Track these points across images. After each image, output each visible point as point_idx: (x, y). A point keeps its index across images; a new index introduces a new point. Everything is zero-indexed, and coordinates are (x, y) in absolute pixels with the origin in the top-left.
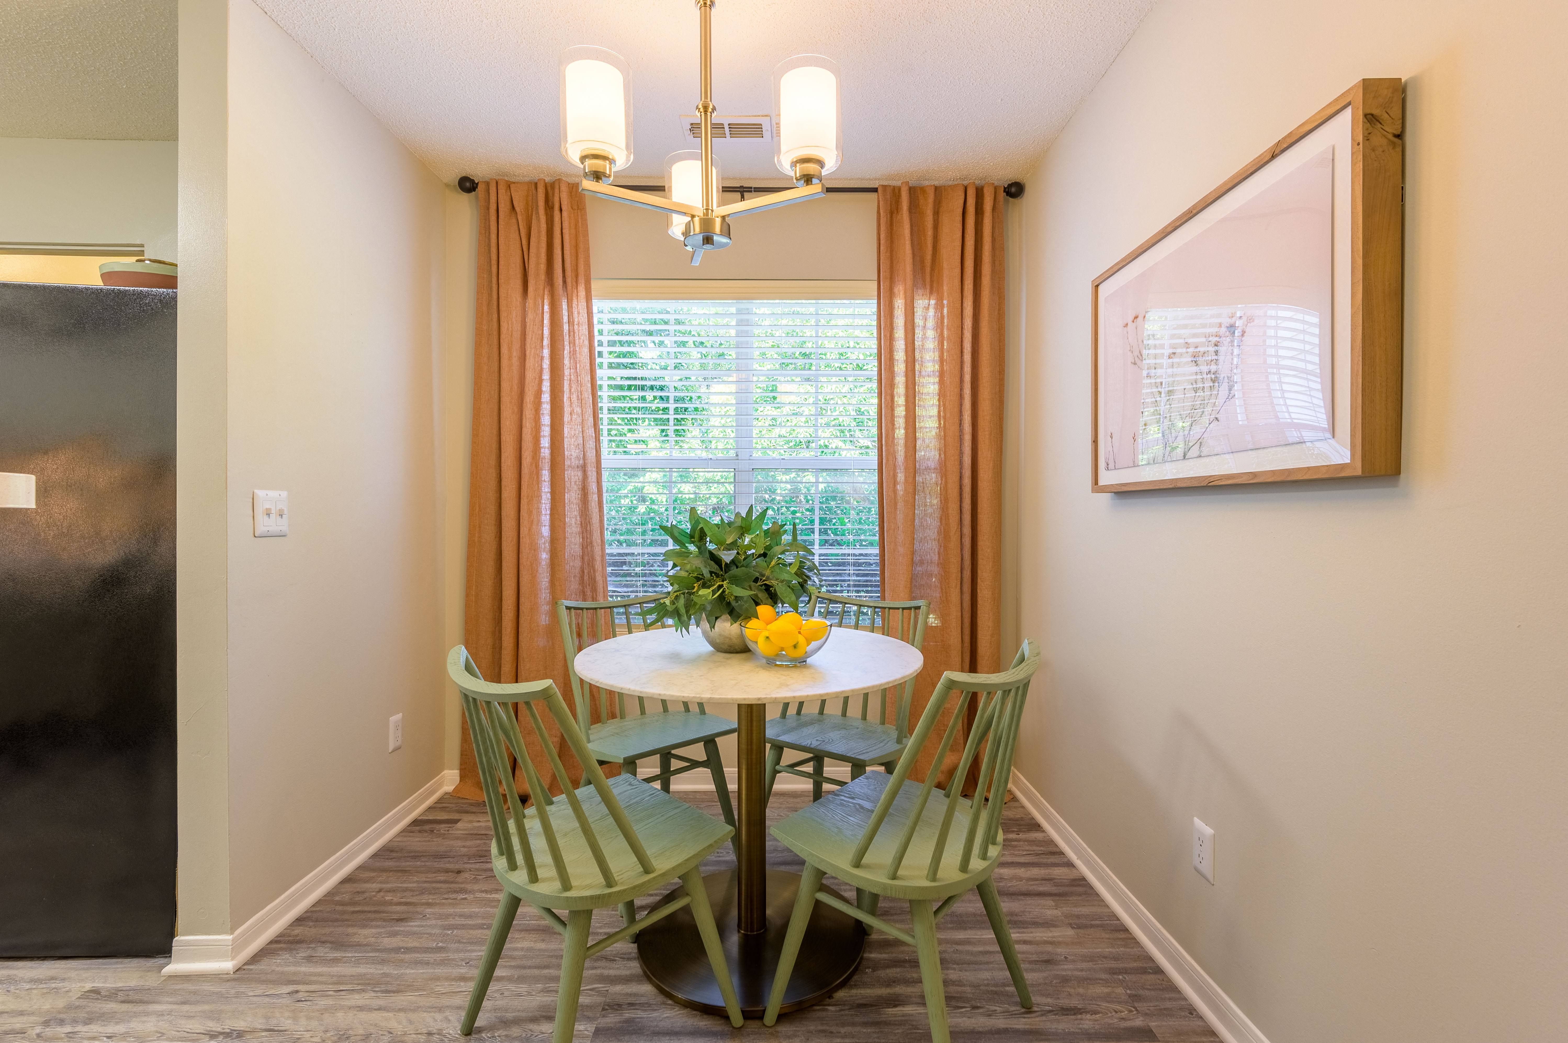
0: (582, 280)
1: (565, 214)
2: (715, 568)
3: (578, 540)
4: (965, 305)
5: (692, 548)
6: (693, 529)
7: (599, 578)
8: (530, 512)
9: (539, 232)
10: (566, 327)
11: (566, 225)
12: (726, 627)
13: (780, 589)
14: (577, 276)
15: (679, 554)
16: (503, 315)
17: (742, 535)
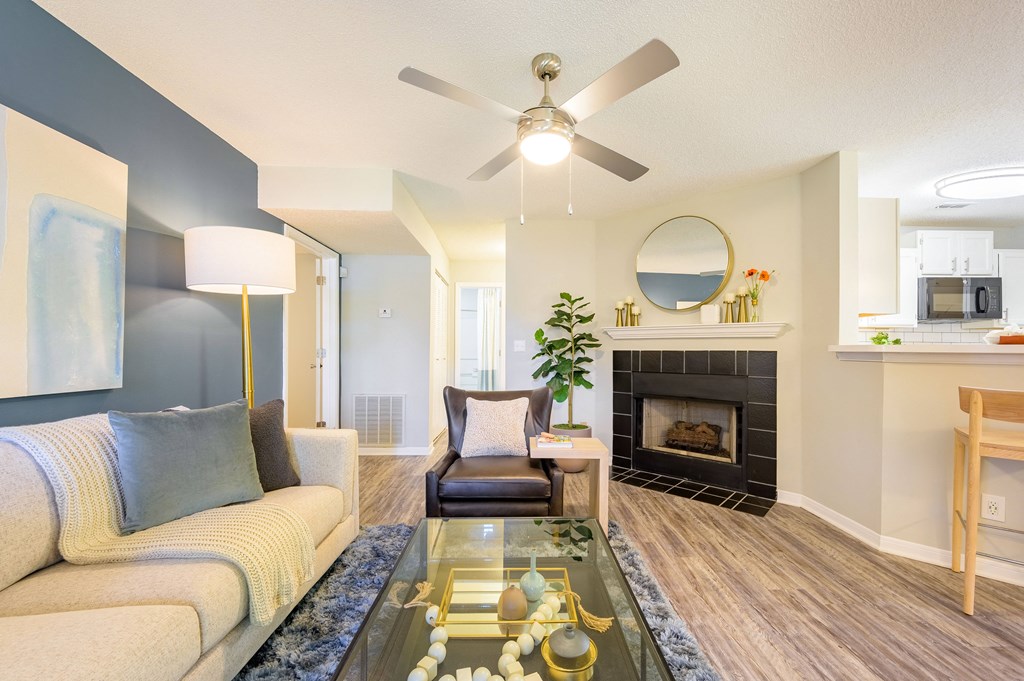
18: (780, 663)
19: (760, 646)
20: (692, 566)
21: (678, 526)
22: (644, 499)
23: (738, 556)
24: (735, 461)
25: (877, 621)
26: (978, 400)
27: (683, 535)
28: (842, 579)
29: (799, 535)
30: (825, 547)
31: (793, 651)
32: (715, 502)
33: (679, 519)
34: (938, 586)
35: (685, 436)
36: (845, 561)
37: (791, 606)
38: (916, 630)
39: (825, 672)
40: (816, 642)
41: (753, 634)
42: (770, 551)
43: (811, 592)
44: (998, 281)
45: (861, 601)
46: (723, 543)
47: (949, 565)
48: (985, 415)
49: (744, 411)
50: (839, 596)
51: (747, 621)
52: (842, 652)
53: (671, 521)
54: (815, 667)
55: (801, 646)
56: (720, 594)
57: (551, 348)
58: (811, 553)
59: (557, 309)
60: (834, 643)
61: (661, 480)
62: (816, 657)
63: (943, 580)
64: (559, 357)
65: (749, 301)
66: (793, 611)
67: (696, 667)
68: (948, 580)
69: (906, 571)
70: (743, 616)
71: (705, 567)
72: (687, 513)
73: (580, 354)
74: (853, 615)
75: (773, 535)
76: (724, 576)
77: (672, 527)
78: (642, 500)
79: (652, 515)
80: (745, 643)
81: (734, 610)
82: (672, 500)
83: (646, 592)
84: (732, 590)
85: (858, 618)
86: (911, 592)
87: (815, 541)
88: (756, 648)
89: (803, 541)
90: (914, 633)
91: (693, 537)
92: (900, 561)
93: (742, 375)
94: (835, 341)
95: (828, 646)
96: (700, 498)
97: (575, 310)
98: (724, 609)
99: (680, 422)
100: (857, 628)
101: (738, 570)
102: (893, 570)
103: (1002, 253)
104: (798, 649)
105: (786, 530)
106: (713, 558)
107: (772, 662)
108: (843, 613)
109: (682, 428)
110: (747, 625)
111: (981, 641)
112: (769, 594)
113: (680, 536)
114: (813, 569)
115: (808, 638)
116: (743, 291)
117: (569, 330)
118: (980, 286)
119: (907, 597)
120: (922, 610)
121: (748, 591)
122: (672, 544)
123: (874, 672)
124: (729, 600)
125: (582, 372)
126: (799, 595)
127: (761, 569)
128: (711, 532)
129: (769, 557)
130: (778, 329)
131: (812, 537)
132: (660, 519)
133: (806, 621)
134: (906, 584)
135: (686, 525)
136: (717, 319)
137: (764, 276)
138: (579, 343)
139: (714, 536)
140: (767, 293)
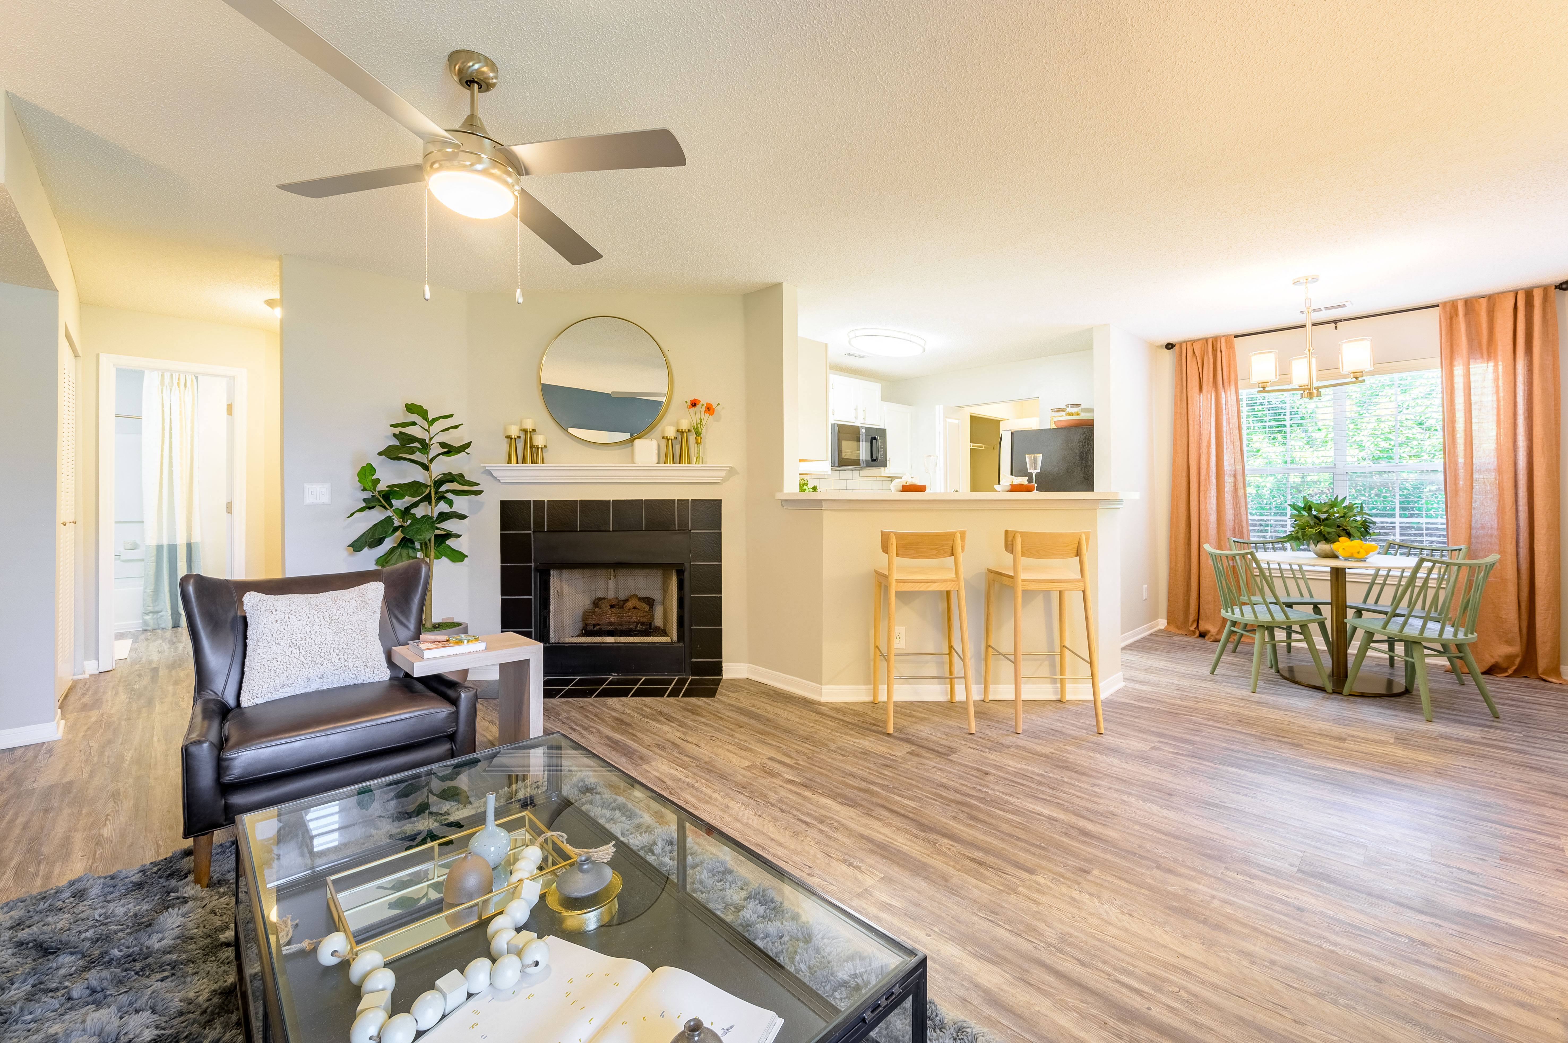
0: (1233, 383)
1: (1223, 353)
2: (1317, 521)
3: (1232, 512)
4: (1517, 367)
5: (1305, 513)
6: (1305, 505)
7: (1245, 531)
8: (1205, 498)
9: (1209, 363)
10: (1224, 406)
11: (1224, 359)
12: (1323, 547)
13: (1352, 531)
14: (1230, 381)
15: (1298, 516)
16: (1190, 406)
17: (1332, 508)
18: (772, 829)
19: (750, 822)
20: (658, 771)
21: (624, 733)
22: (568, 712)
23: (703, 745)
24: (675, 638)
25: (834, 762)
26: (893, 541)
27: (634, 741)
28: (800, 737)
29: (753, 706)
30: (778, 711)
31: (778, 814)
32: (659, 693)
33: (621, 724)
34: (868, 719)
35: (611, 617)
36: (797, 720)
37: (766, 775)
38: (861, 758)
39: (808, 820)
40: (794, 798)
41: (741, 814)
42: (731, 730)
43: (779, 757)
44: (884, 431)
45: (818, 750)
46: (682, 736)
47: (870, 699)
48: (897, 555)
49: (686, 574)
50: (802, 752)
51: (732, 804)
52: (816, 798)
53: (613, 728)
54: (799, 820)
55: (784, 807)
56: (697, 789)
57: (387, 497)
58: (768, 720)
59: (397, 430)
60: (808, 794)
61: (580, 682)
62: (798, 810)
63: (869, 713)
64: (406, 512)
65: (692, 438)
66: (769, 779)
67: (702, 862)
68: (872, 712)
69: (844, 714)
70: (727, 801)
71: (672, 768)
72: (629, 715)
73: (443, 507)
74: (817, 764)
75: (729, 714)
76: (695, 770)
77: (617, 736)
78: (565, 715)
79: (585, 729)
80: (737, 825)
81: (716, 799)
82: (605, 705)
83: (618, 814)
84: (707, 780)
85: (820, 765)
86: (852, 729)
87: (769, 708)
88: (747, 824)
89: (758, 711)
90: (861, 762)
91: (647, 740)
92: (838, 706)
93: (684, 530)
94: (780, 488)
95: (805, 798)
96: (639, 694)
97: (437, 435)
98: (707, 802)
99: (600, 599)
100: (822, 774)
101: (707, 759)
102: (835, 715)
103: (886, 404)
104: (782, 811)
105: (740, 705)
106: (677, 755)
107: (765, 831)
108: (808, 765)
109: (605, 607)
110: (733, 808)
111: (900, 750)
112: (743, 772)
113: (631, 743)
114: (774, 735)
115: (787, 798)
116: (684, 426)
117: (426, 468)
118: (873, 435)
119: (850, 735)
120: (861, 741)
121: (723, 777)
122: (625, 755)
123: (841, 804)
124: (709, 791)
125: (448, 535)
126: (770, 763)
127: (728, 750)
128: (666, 728)
129: (733, 736)
130: (723, 474)
131: (765, 705)
132: (599, 731)
133: (781, 784)
134: (846, 724)
135: (633, 728)
136: (655, 459)
137: (709, 409)
138: (443, 488)
139: (670, 731)
140: (713, 430)
